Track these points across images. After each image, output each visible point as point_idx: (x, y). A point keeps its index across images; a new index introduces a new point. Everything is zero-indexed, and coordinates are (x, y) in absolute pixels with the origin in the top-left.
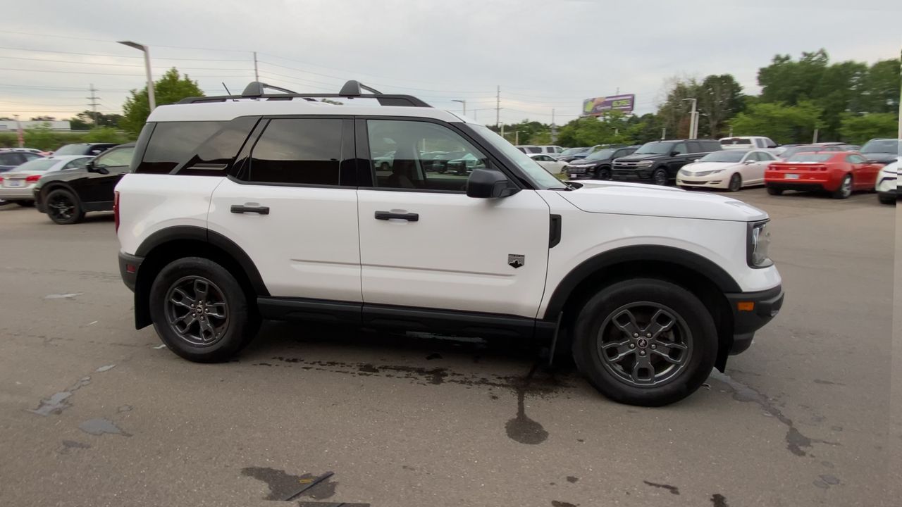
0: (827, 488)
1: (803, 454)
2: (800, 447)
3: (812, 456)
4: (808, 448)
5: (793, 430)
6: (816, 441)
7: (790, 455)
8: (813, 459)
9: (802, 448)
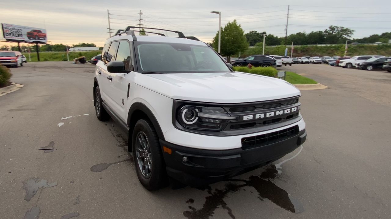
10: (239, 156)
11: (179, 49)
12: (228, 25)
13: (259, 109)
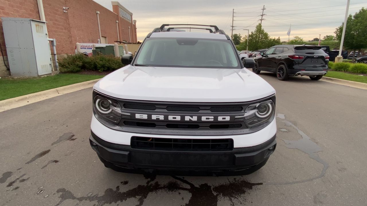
0: (38, 188)
1: (58, 191)
2: (62, 193)
3: (54, 194)
4: (59, 196)
5: (74, 198)
6: (61, 202)
7: (61, 187)
8: (53, 193)
9: (61, 193)
10: (127, 153)
11: (182, 44)
12: (360, 11)
13: (161, 110)
